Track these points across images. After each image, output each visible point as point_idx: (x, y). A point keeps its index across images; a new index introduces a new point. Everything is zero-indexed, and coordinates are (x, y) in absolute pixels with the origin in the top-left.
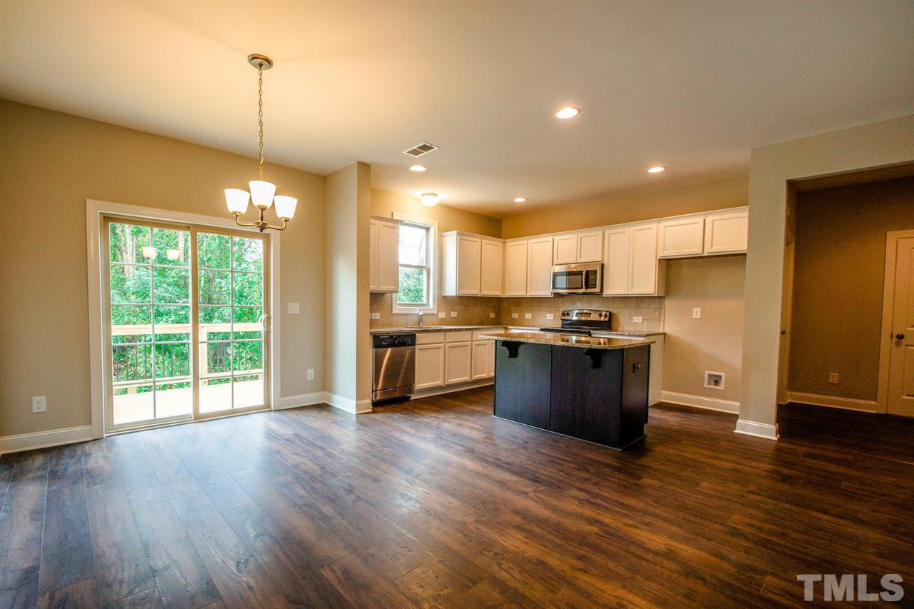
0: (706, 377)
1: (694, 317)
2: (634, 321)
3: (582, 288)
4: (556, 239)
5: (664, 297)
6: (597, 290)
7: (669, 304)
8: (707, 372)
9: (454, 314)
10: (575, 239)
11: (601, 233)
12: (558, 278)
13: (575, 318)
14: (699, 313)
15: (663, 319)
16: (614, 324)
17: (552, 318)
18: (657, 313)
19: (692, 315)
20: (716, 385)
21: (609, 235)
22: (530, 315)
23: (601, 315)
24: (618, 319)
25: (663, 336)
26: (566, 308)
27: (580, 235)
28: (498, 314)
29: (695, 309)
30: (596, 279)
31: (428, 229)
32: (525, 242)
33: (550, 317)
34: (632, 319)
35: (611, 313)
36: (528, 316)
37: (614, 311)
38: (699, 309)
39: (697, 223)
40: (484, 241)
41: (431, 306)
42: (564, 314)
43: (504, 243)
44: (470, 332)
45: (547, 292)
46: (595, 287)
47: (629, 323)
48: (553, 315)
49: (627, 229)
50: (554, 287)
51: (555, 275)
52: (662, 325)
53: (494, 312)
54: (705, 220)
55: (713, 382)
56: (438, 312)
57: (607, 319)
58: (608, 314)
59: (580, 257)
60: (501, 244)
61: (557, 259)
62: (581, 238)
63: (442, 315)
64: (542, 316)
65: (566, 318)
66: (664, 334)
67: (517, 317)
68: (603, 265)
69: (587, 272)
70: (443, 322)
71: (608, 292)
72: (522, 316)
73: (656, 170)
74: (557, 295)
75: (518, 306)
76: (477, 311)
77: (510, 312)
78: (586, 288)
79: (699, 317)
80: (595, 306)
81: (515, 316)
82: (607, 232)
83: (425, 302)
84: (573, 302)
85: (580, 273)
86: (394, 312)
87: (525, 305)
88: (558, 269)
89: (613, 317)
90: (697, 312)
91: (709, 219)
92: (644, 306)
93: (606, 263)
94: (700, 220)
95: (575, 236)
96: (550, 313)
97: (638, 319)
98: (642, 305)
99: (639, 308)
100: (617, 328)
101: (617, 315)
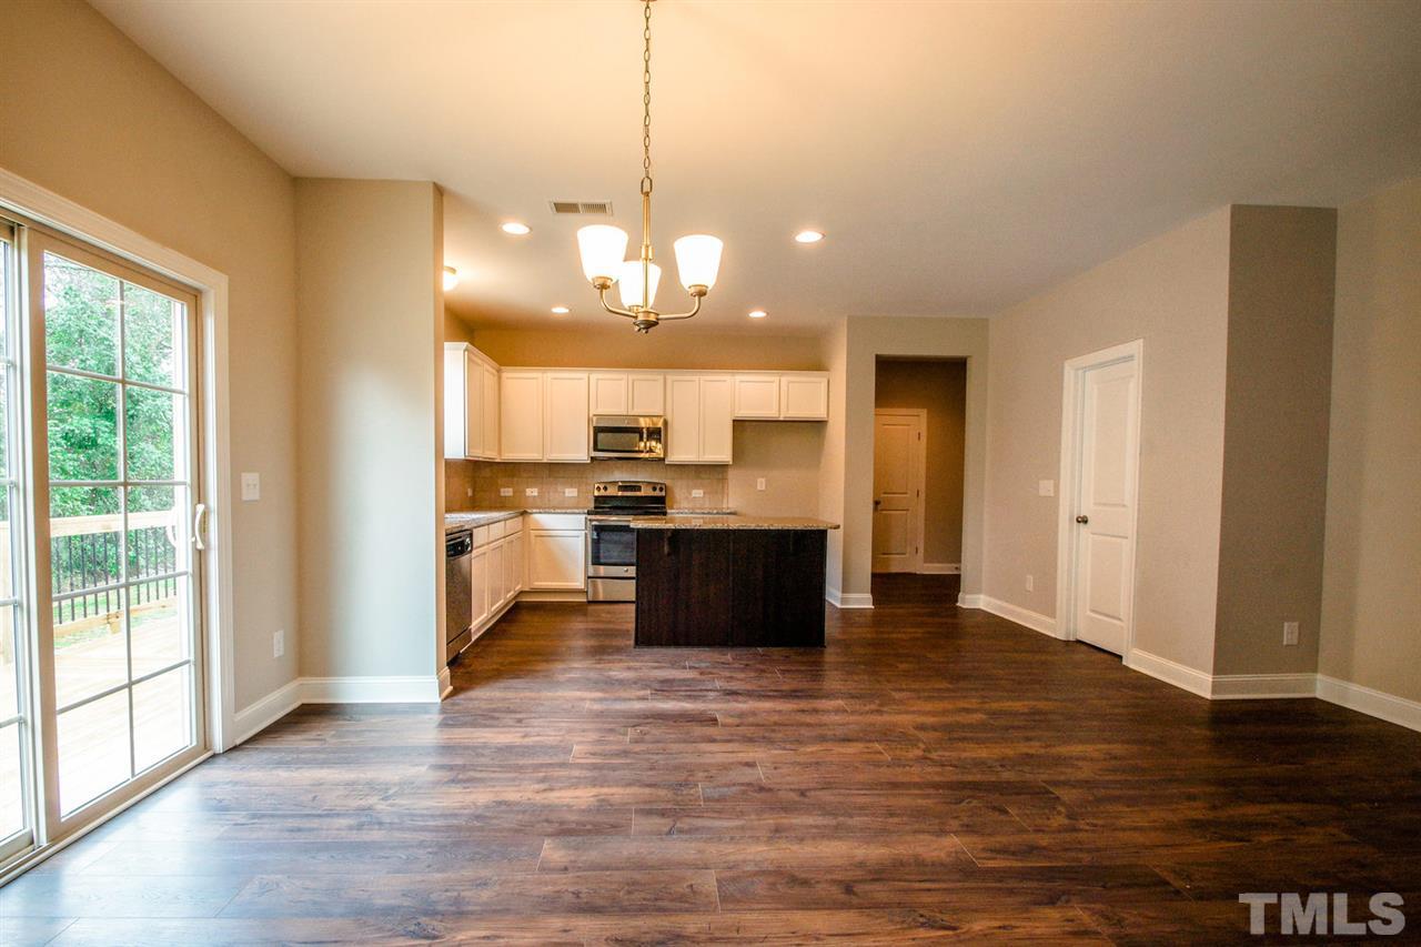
1: (759, 488)
2: (693, 496)
4: (591, 376)
5: (729, 465)
7: (735, 473)
10: (625, 381)
11: (662, 378)
12: (602, 435)
13: (615, 493)
14: (764, 484)
15: (726, 491)
16: (667, 500)
17: (576, 494)
18: (721, 485)
19: (756, 487)
21: (673, 381)
22: (536, 490)
23: (654, 489)
24: (673, 493)
26: (598, 478)
27: (631, 377)
29: (759, 480)
32: (538, 375)
33: (571, 492)
34: (690, 494)
35: (666, 487)
36: (532, 492)
37: (668, 482)
38: (763, 480)
39: (773, 382)
40: (485, 366)
42: (596, 488)
43: (499, 372)
45: (581, 455)
46: (654, 452)
47: (687, 498)
48: (576, 490)
49: (696, 378)
50: (596, 449)
51: (598, 430)
52: (725, 501)
54: (779, 380)
57: (662, 494)
58: (663, 487)
59: (633, 408)
60: (496, 373)
62: (633, 381)
64: (556, 491)
65: (602, 493)
67: (511, 494)
68: (667, 422)
71: (674, 457)
72: (519, 493)
73: (758, 314)
74: (597, 461)
75: (513, 476)
77: (496, 487)
79: (764, 488)
80: (642, 476)
81: (507, 492)
82: (671, 378)
84: (609, 471)
85: (636, 430)
87: (525, 475)
89: (669, 491)
90: (761, 484)
91: (785, 380)
92: (707, 477)
93: (669, 418)
94: (776, 379)
95: (624, 376)
96: (572, 487)
97: (698, 493)
98: (703, 476)
99: (699, 478)
100: (673, 505)
101: (671, 488)
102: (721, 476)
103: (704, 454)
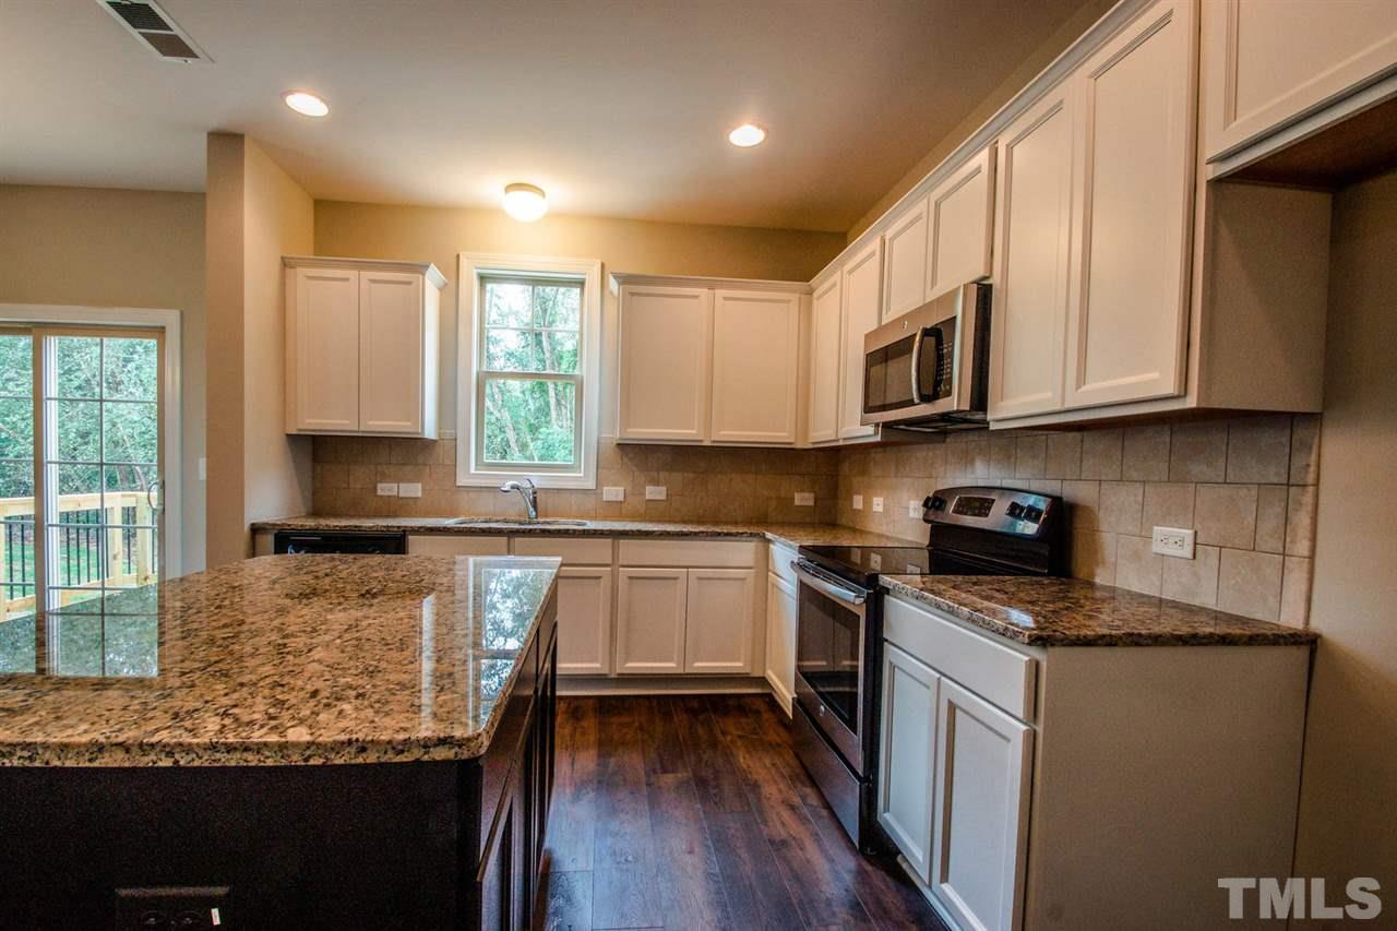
3: (913, 400)
4: (888, 235)
5: (1312, 419)
6: (956, 402)
15: (1303, 547)
16: (1078, 555)
18: (1274, 512)
21: (1010, 149)
23: (1015, 511)
24: (1094, 531)
25: (1301, 654)
30: (952, 355)
32: (838, 275)
35: (1053, 501)
40: (720, 294)
42: (926, 502)
46: (950, 392)
47: (1137, 556)
50: (866, 409)
51: (869, 364)
52: (1295, 589)
53: (814, 490)
56: (599, 484)
57: (1045, 529)
58: (1042, 507)
61: (888, 309)
63: (613, 493)
66: (1309, 642)
71: (1001, 409)
72: (867, 503)
76: (745, 487)
84: (968, 460)
86: (462, 482)
89: (1071, 519)
92: (1208, 473)
96: (917, 498)
97: (1173, 539)
98: (1198, 469)
99: (1183, 480)
100: (1093, 575)
101: (1092, 511)
102: (1274, 473)
103: (1081, 380)
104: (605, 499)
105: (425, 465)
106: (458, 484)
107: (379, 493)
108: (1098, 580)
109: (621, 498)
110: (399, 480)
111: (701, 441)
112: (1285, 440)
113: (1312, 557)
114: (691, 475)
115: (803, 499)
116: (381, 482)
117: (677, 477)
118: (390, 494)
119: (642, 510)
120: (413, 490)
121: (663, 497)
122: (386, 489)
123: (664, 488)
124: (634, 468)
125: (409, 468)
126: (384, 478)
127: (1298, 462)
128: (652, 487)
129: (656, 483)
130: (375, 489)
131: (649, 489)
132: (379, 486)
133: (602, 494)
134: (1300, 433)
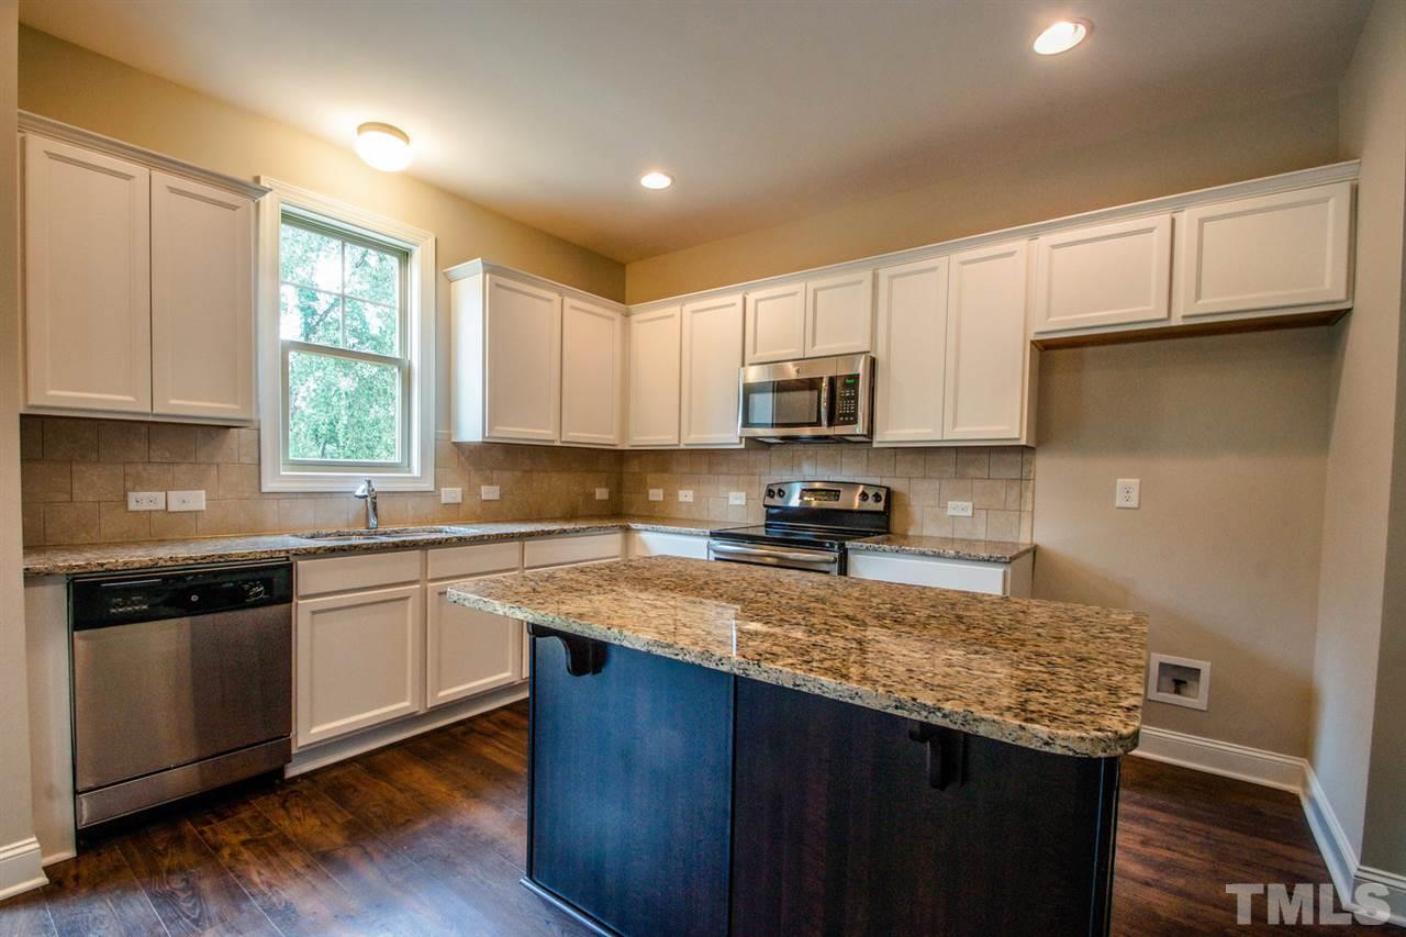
0: (1155, 670)
1: (1120, 502)
2: (950, 512)
3: (818, 423)
4: (751, 298)
5: (1034, 449)
6: (859, 428)
7: (1045, 467)
8: (1157, 658)
9: (489, 492)
10: (800, 297)
11: (867, 275)
12: (756, 399)
13: (795, 502)
14: (1135, 495)
15: (1029, 506)
16: (897, 519)
17: (743, 502)
18: (1015, 492)
19: (1114, 498)
20: (1177, 692)
21: (890, 279)
22: (691, 492)
23: (864, 496)
24: (907, 505)
25: (1032, 556)
26: (776, 476)
27: (812, 285)
28: (618, 489)
29: (1121, 482)
30: (855, 398)
31: (404, 255)
32: (675, 310)
33: (737, 498)
34: (945, 507)
35: (889, 492)
36: (686, 496)
38: (1134, 482)
39: (1150, 230)
40: (568, 301)
41: (416, 471)
42: (770, 493)
43: (627, 315)
44: (516, 544)
45: (729, 434)
46: (855, 422)
47: (937, 518)
48: (744, 494)
49: (940, 261)
50: (746, 424)
51: (749, 390)
52: (1025, 526)
53: (607, 486)
54: (1173, 221)
55: (1168, 683)
56: (437, 486)
57: (880, 506)
58: (883, 494)
59: (814, 344)
60: (618, 317)
61: (755, 352)
62: (815, 292)
63: (452, 494)
64: (718, 496)
65: (777, 501)
66: (1034, 550)
67: (661, 498)
68: (873, 362)
69: (832, 381)
70: (454, 513)
71: (887, 435)
72: (670, 496)
74: (755, 444)
75: (663, 470)
76: (559, 485)
77: (642, 487)
78: (831, 423)
79: (1134, 503)
80: (847, 470)
81: (656, 494)
82: (884, 273)
83: (396, 459)
84: (794, 463)
85: (812, 384)
86: (269, 485)
87: (680, 469)
88: (754, 375)
89: (895, 502)
90: (1127, 490)
91: (1187, 218)
92: (979, 474)
93: (880, 355)
94: (1161, 220)
95: (798, 287)
96: (738, 490)
97: (960, 508)
98: (972, 471)
99: (963, 477)
100: (907, 530)
101: (904, 495)
102: (1015, 474)
103: (955, 424)
104: (443, 501)
105: (209, 464)
106: (264, 490)
107: (132, 506)
108: (910, 533)
109: (459, 500)
110: (167, 488)
111: (553, 441)
112: (1019, 459)
113: (1033, 512)
114: (519, 474)
115: (601, 494)
116: (134, 490)
117: (507, 475)
118: (152, 507)
119: (479, 510)
120: (194, 500)
121: (496, 497)
122: (143, 500)
123: (498, 488)
124: (470, 468)
125: (184, 467)
126: (141, 484)
127: (1026, 469)
128: (487, 487)
129: (490, 483)
130: (125, 501)
131: (484, 489)
132: (132, 496)
133: (440, 495)
134: (1026, 456)
